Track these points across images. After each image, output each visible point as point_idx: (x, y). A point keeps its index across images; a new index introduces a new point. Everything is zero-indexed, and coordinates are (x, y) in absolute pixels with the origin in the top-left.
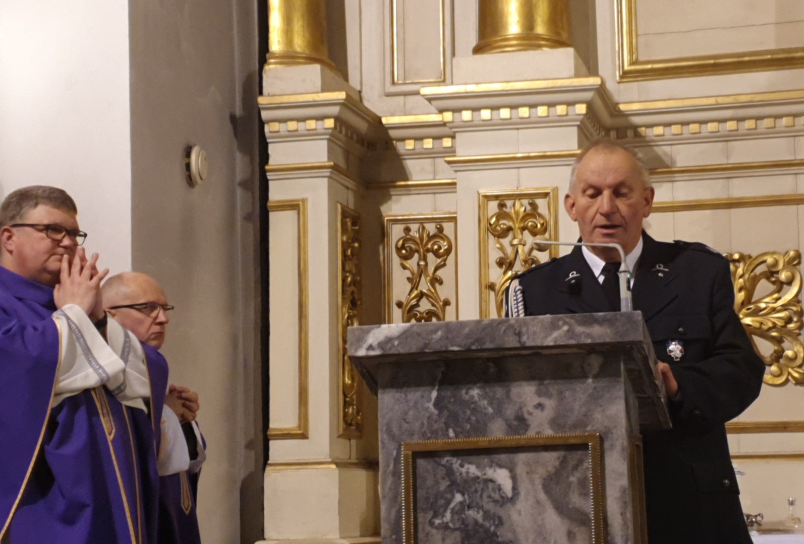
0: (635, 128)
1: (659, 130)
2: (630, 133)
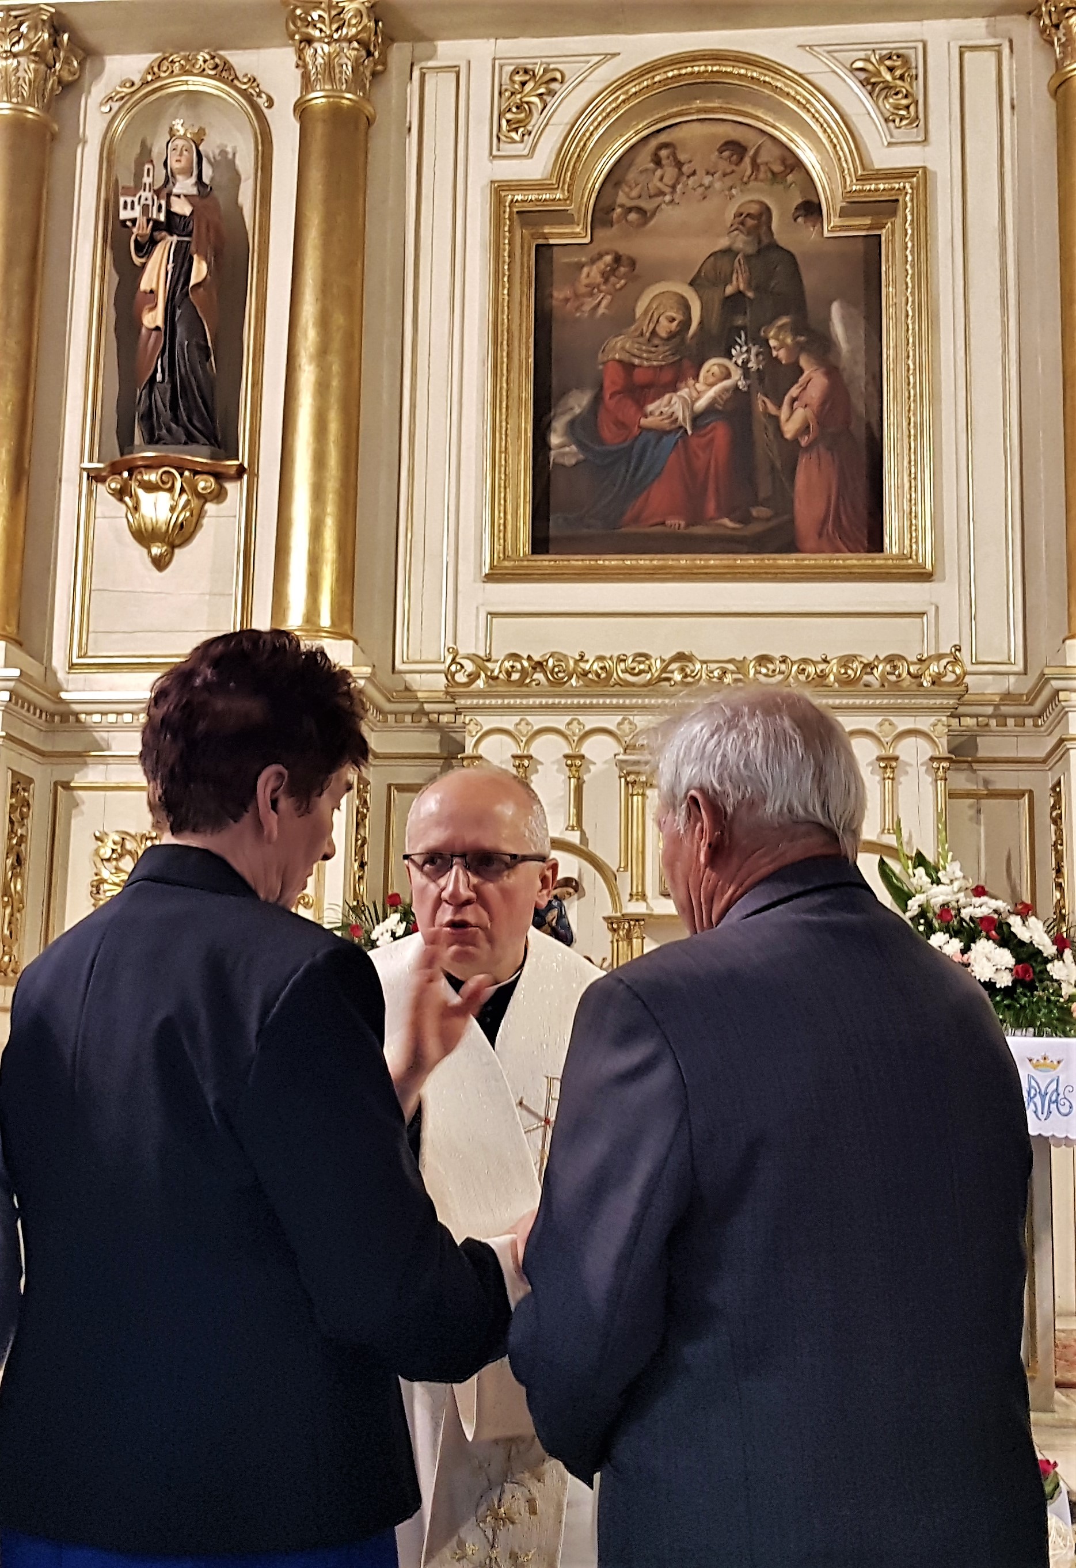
0: (76, 714)
1: (96, 718)
2: (72, 718)
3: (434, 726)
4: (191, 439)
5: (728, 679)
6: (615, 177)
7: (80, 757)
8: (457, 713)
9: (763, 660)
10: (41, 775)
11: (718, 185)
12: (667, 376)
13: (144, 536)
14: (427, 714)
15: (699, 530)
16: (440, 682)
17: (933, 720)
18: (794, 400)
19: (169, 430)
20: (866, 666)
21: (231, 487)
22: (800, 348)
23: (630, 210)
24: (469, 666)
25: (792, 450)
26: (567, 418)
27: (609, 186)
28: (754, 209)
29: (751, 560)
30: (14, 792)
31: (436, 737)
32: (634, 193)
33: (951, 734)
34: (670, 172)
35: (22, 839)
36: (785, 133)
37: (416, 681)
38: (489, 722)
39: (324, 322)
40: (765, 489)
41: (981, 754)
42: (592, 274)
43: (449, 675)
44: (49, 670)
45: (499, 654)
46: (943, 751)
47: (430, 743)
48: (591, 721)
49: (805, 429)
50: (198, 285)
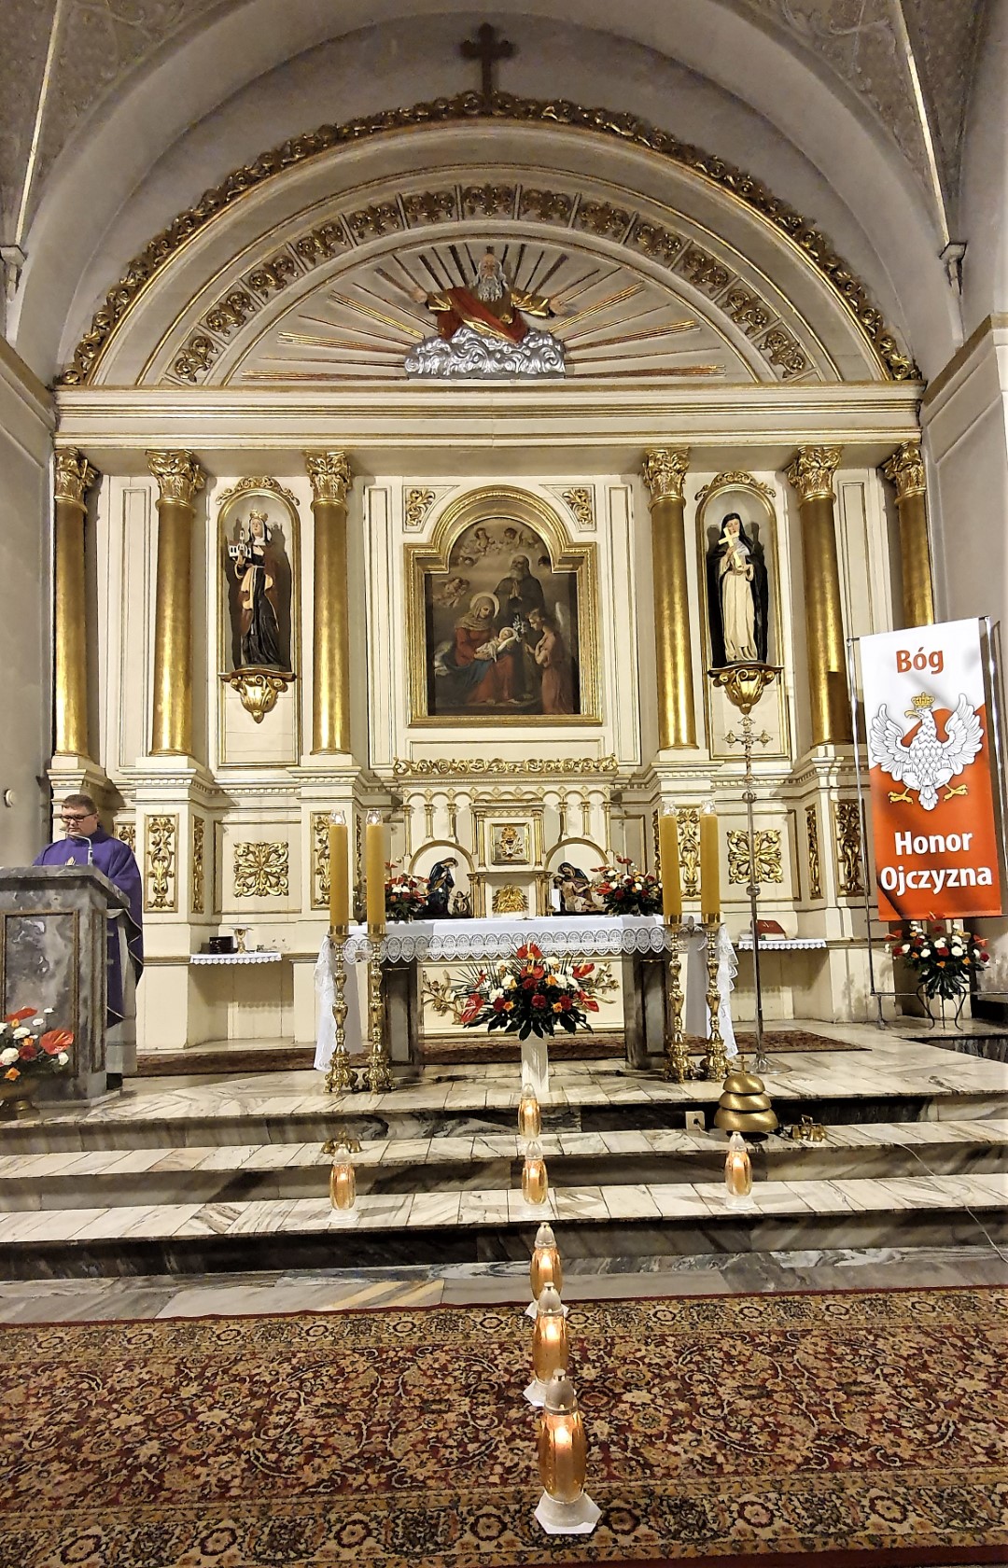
0: (222, 790)
1: (232, 791)
2: (220, 792)
3: (388, 793)
4: (269, 662)
5: (517, 770)
6: (458, 544)
7: (226, 809)
8: (398, 787)
9: (532, 761)
10: (208, 818)
11: (504, 548)
12: (485, 635)
13: (250, 707)
14: (385, 787)
15: (502, 705)
16: (391, 773)
17: (603, 786)
18: (540, 647)
19: (259, 658)
20: (575, 763)
21: (290, 685)
22: (543, 623)
23: (466, 559)
24: (404, 766)
25: (540, 669)
26: (441, 654)
27: (456, 548)
28: (521, 560)
29: (525, 718)
30: (196, 826)
31: (389, 798)
32: (468, 551)
33: (612, 792)
34: (483, 542)
35: (201, 847)
36: (535, 525)
37: (379, 773)
38: (413, 790)
39: (330, 608)
40: (528, 687)
41: (624, 800)
42: (450, 588)
43: (395, 770)
44: (208, 770)
45: (417, 760)
46: (608, 799)
47: (387, 800)
48: (458, 789)
49: (545, 659)
50: (268, 589)
